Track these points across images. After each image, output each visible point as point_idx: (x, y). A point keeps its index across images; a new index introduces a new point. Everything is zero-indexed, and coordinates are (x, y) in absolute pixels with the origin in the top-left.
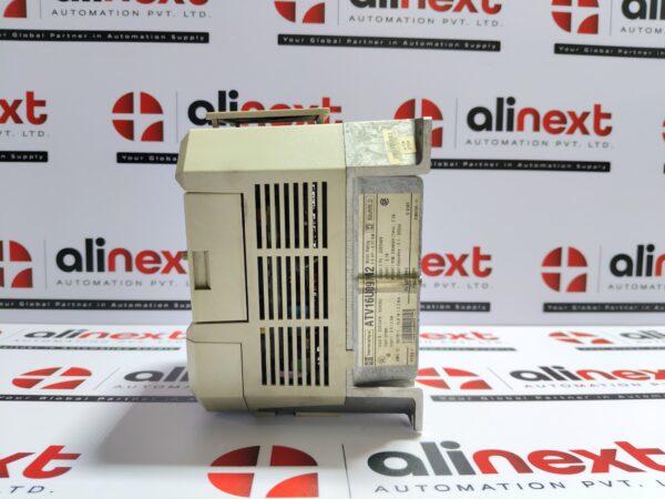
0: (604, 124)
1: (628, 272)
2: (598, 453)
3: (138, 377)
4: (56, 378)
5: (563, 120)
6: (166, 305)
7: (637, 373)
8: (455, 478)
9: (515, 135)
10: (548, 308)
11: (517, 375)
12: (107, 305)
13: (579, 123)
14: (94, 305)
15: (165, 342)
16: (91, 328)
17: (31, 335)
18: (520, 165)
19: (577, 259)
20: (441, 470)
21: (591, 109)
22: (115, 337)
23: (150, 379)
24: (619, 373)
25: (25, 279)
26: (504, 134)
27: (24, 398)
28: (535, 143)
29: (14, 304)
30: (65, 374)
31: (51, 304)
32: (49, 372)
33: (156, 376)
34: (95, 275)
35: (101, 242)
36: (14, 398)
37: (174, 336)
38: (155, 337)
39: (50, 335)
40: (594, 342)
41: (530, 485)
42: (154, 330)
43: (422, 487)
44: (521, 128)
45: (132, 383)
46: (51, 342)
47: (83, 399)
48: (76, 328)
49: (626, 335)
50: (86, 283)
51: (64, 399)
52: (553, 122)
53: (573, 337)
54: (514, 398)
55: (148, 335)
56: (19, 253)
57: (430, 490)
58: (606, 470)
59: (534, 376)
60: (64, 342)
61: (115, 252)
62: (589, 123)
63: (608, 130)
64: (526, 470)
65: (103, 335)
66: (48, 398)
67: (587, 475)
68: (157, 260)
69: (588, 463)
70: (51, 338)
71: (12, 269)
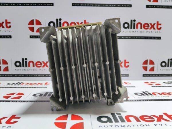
0: (159, 26)
1: (165, 66)
2: (158, 116)
3: (36, 95)
4: (15, 96)
5: (149, 26)
6: (44, 76)
7: (168, 93)
8: (120, 123)
9: (136, 30)
10: (144, 75)
11: (136, 94)
12: (28, 76)
13: (153, 26)
14: (25, 76)
15: (43, 85)
16: (24, 82)
17: (8, 84)
18: (137, 38)
19: (152, 62)
20: (116, 121)
21: (156, 23)
22: (30, 84)
23: (39, 96)
24: (163, 93)
25: (6, 69)
26: (133, 30)
27: (6, 101)
28: (141, 32)
29: (4, 76)
30: (17, 95)
31: (14, 76)
32: (13, 94)
33: (41, 95)
34: (25, 68)
35: (26, 59)
36: (4, 101)
37: (46, 84)
38: (41, 84)
39: (13, 84)
40: (156, 85)
41: (140, 125)
42: (40, 82)
43: (111, 126)
44: (137, 28)
45: (35, 97)
46: (14, 86)
47: (22, 101)
48: (20, 82)
49: (165, 83)
50: (23, 70)
51: (17, 101)
52: (146, 26)
53: (151, 83)
54: (135, 101)
55: (39, 84)
56: (5, 62)
57: (113, 127)
58: (160, 121)
59: (141, 94)
60: (17, 86)
61: (30, 62)
62: (155, 26)
63: (160, 28)
64: (139, 121)
65: (27, 84)
66: (13, 101)
67: (155, 122)
68: (41, 64)
69: (156, 119)
70: (14, 85)
71: (3, 67)
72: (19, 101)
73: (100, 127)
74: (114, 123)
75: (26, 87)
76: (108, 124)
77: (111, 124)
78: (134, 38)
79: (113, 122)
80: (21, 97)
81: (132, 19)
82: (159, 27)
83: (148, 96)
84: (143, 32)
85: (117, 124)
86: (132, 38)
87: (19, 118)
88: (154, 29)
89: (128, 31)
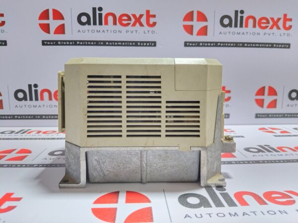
72: (21, 166)
73: (186, 217)
74: (214, 209)
75: (36, 139)
76: (202, 210)
77: (208, 210)
78: (241, 45)
79: (211, 207)
80: (26, 156)
81: (237, 10)
82: (287, 26)
83: (270, 153)
84: (258, 33)
85: (220, 209)
86: (236, 45)
87: (19, 199)
88: (278, 28)
89: (229, 32)
